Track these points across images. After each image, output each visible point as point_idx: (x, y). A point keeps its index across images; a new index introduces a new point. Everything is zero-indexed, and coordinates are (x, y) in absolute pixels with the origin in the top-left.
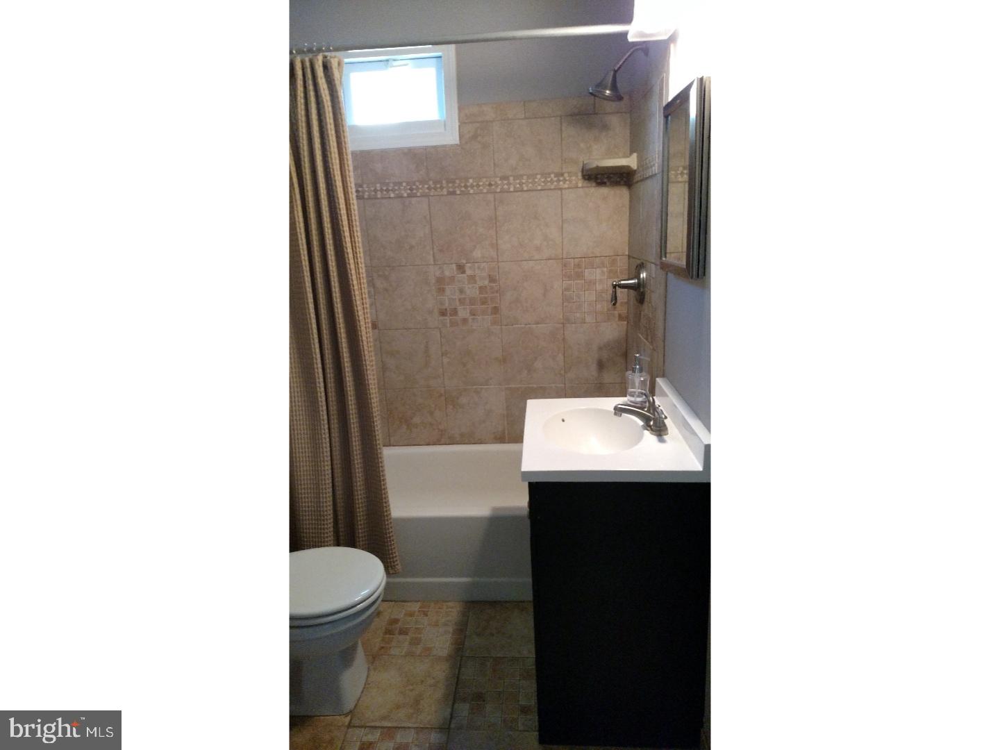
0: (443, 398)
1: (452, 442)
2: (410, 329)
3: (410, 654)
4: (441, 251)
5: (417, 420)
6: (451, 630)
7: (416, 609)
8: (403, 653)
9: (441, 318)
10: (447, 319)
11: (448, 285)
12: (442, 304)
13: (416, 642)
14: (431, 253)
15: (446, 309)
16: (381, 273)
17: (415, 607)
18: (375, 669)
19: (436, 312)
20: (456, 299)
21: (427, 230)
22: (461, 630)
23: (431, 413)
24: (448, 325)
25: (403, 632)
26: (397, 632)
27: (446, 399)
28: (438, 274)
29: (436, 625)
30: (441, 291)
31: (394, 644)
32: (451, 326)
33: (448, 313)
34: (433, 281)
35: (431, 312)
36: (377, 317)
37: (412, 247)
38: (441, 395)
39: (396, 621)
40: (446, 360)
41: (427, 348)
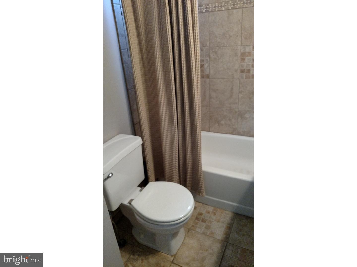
0: (237, 114)
1: (239, 134)
2: (225, 79)
3: (204, 234)
4: (246, 38)
5: (223, 122)
6: (225, 226)
7: (211, 210)
8: (201, 232)
9: (241, 74)
10: (244, 74)
11: (247, 56)
12: (243, 67)
13: (208, 227)
14: (240, 39)
15: (244, 70)
16: (214, 50)
17: (211, 209)
18: (188, 236)
19: (239, 71)
20: (250, 64)
21: (240, 27)
22: (230, 227)
23: (230, 120)
24: (244, 77)
25: (204, 221)
26: (201, 220)
27: (238, 114)
28: (242, 51)
29: (219, 221)
30: (243, 60)
31: (198, 226)
32: (246, 78)
33: (245, 71)
34: (240, 55)
35: (236, 71)
36: (210, 73)
37: (230, 37)
38: (236, 112)
39: (201, 214)
40: (241, 95)
41: (232, 89)
